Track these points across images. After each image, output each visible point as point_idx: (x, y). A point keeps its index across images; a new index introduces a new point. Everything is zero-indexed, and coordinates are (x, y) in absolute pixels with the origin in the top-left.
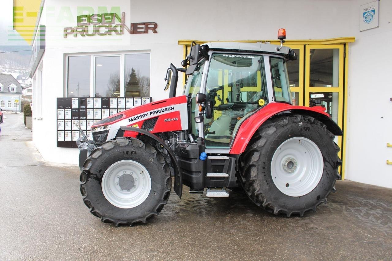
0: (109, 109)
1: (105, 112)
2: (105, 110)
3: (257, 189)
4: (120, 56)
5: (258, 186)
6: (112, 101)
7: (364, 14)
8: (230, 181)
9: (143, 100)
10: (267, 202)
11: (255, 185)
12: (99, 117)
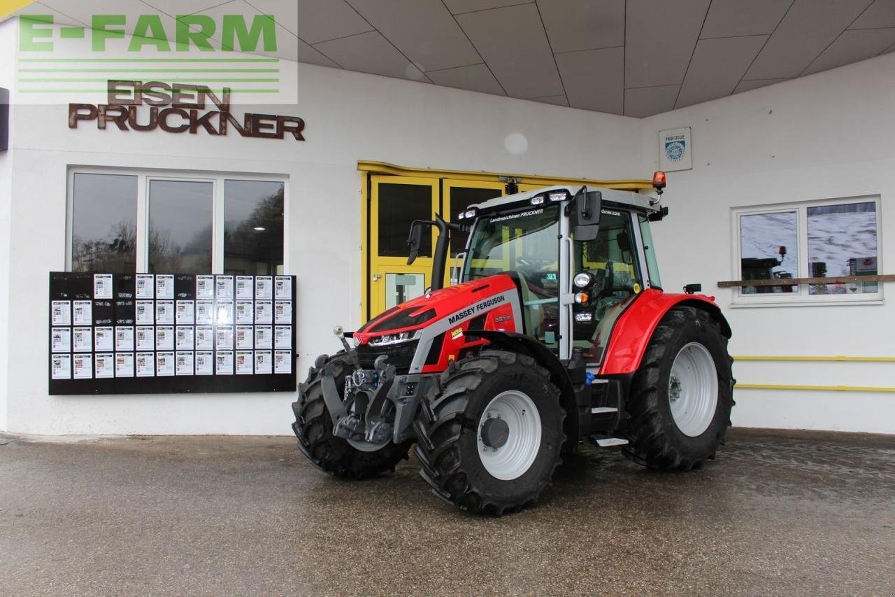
0: (195, 300)
1: (184, 307)
2: (183, 303)
3: (657, 428)
4: (212, 183)
5: (658, 423)
6: (202, 284)
7: (667, 145)
8: (619, 418)
9: (276, 281)
10: (668, 448)
11: (654, 421)
12: (167, 319)
